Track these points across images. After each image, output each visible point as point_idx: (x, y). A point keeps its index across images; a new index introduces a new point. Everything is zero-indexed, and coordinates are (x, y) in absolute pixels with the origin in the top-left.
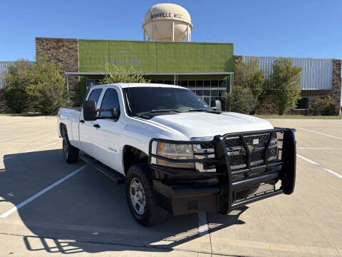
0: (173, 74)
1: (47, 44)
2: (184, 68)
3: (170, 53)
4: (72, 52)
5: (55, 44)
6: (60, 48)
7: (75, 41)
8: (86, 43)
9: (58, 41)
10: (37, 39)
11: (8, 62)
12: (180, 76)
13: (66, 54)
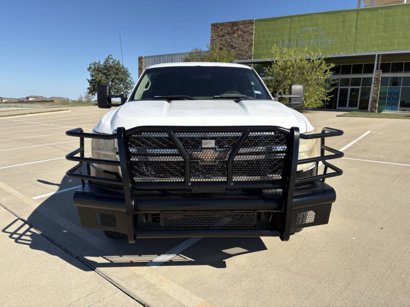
0: (374, 54)
1: (222, 30)
2: (399, 44)
3: (378, 23)
4: (246, 37)
5: (229, 29)
6: (234, 33)
7: (251, 22)
8: (263, 23)
9: (234, 24)
10: (213, 25)
11: (183, 54)
12: (383, 56)
13: (240, 39)
